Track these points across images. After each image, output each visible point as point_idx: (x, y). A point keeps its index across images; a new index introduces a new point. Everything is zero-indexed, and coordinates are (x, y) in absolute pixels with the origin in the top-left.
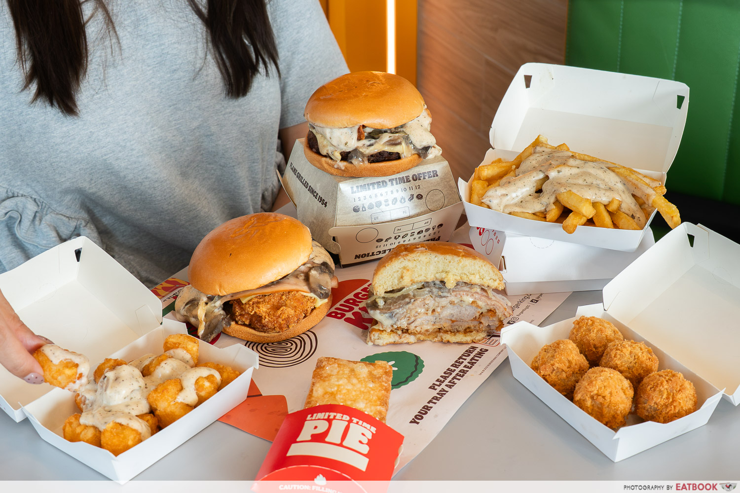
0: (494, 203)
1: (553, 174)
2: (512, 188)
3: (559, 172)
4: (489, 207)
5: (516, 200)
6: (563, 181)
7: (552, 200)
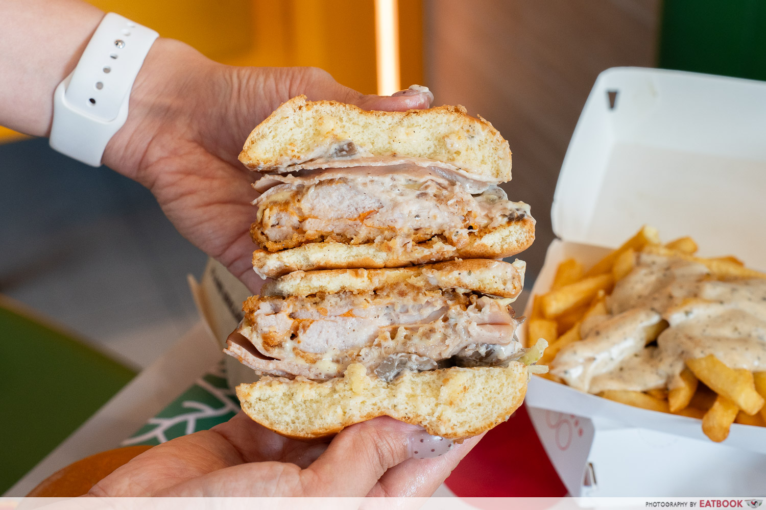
0: (574, 374)
1: (676, 318)
2: (603, 344)
3: (687, 313)
4: (564, 382)
5: (612, 366)
6: (696, 333)
7: (678, 368)
